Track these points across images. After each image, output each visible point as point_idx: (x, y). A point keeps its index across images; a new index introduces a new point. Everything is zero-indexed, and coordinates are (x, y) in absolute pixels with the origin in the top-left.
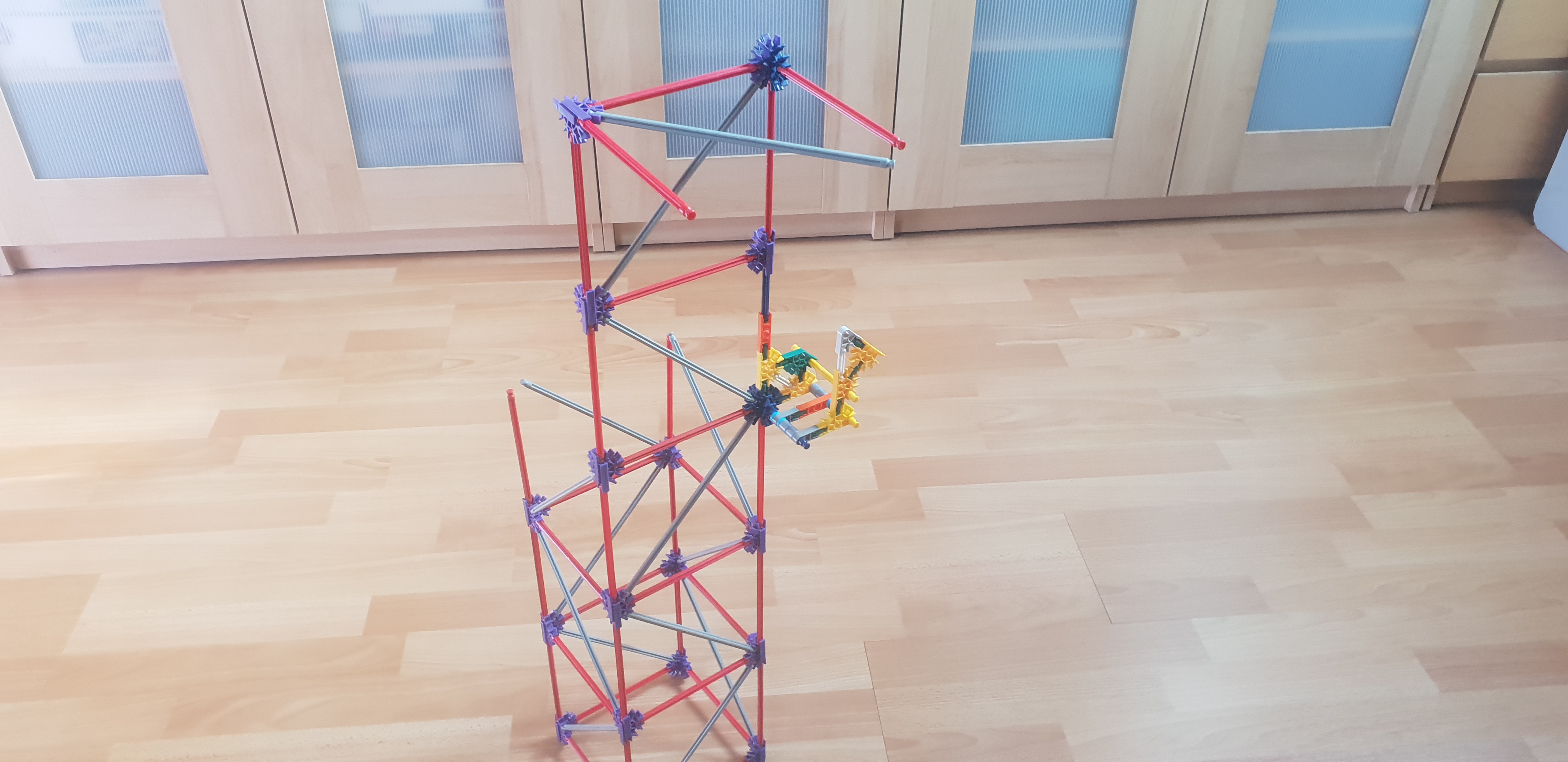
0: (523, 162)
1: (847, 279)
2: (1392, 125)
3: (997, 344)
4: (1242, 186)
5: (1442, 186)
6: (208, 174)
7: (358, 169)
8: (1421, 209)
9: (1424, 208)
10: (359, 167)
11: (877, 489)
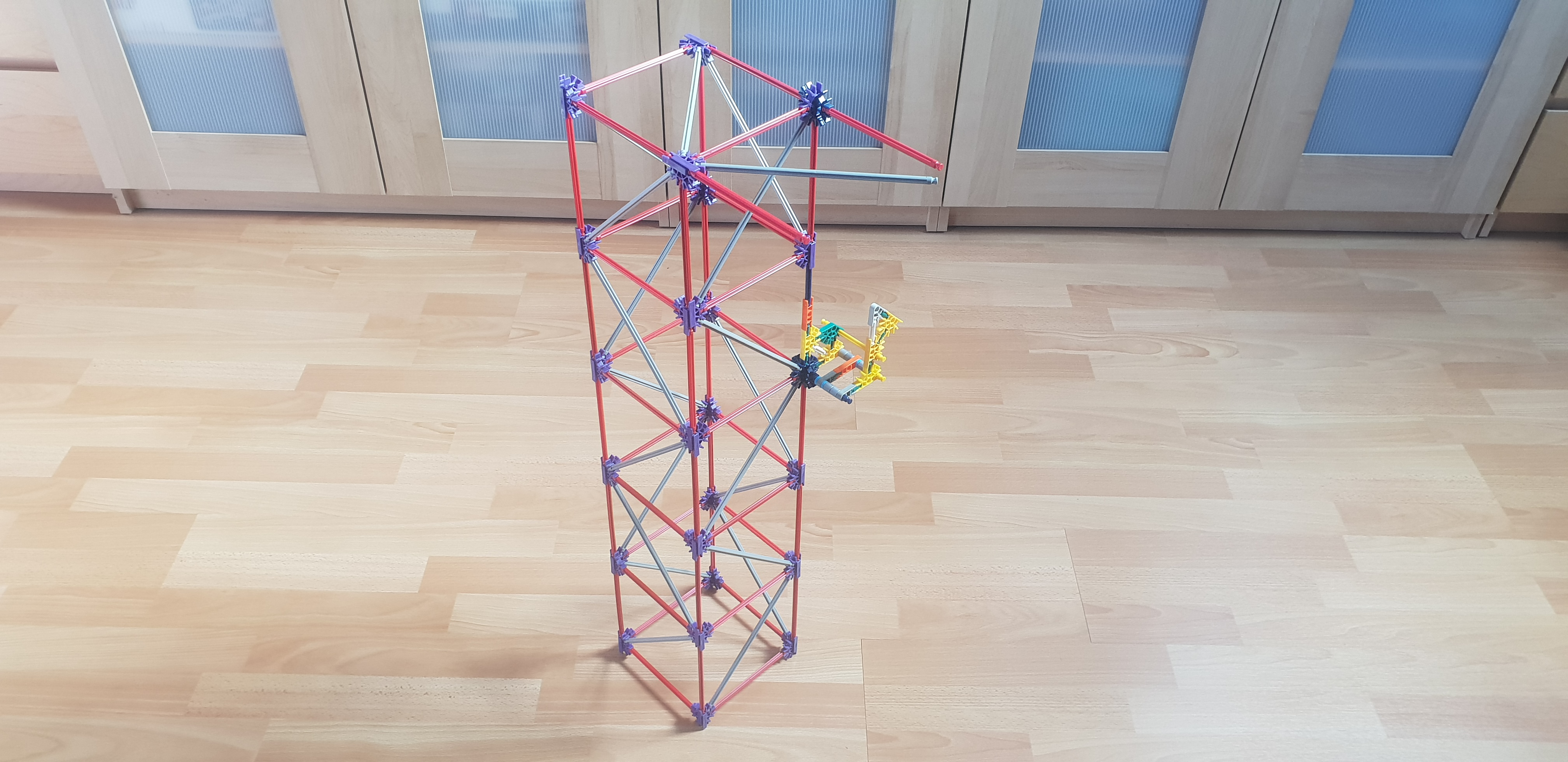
0: (596, 141)
1: (895, 273)
2: (1454, 154)
3: (1030, 351)
4: (1293, 204)
5: (1501, 217)
6: (306, 135)
7: (443, 139)
8: (1477, 236)
9: (1481, 235)
10: (444, 137)
11: (894, 491)
